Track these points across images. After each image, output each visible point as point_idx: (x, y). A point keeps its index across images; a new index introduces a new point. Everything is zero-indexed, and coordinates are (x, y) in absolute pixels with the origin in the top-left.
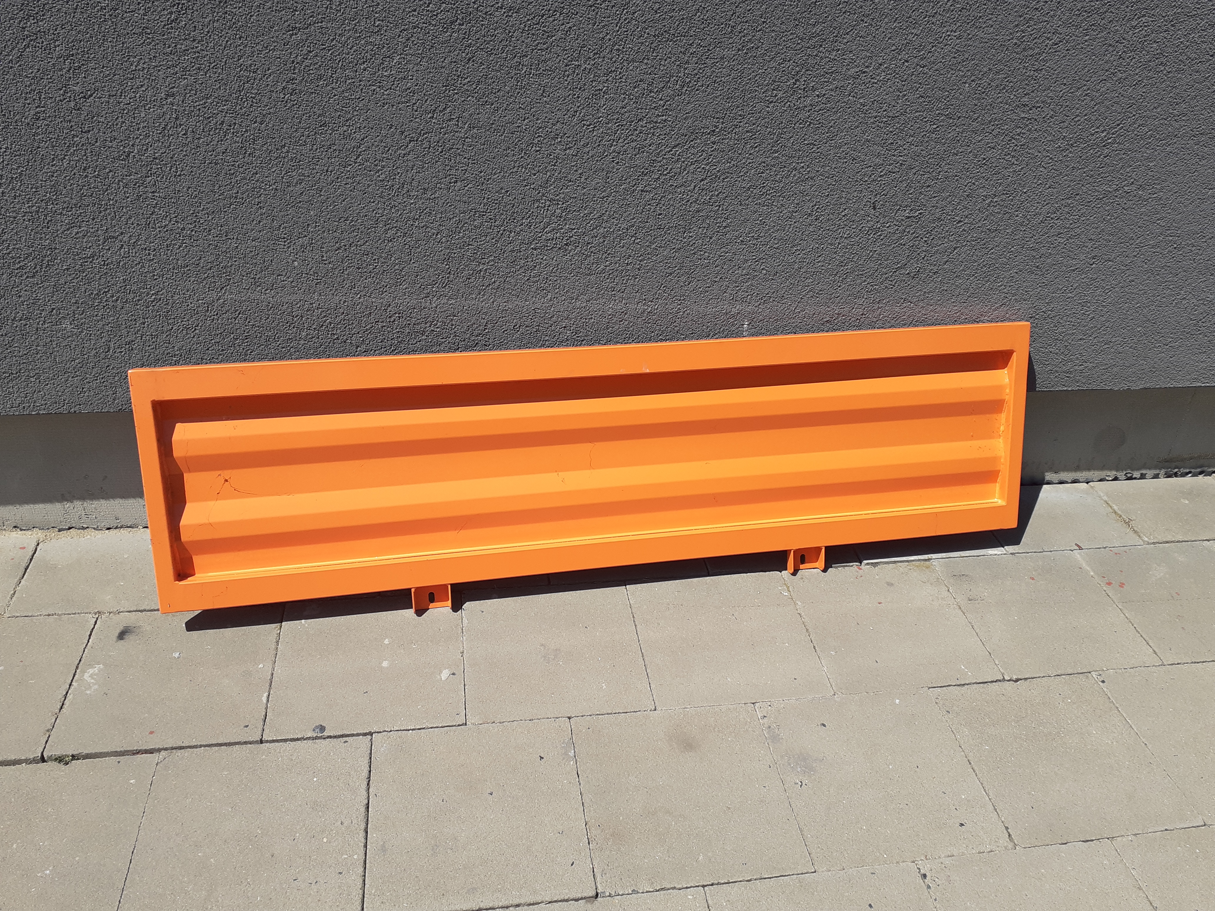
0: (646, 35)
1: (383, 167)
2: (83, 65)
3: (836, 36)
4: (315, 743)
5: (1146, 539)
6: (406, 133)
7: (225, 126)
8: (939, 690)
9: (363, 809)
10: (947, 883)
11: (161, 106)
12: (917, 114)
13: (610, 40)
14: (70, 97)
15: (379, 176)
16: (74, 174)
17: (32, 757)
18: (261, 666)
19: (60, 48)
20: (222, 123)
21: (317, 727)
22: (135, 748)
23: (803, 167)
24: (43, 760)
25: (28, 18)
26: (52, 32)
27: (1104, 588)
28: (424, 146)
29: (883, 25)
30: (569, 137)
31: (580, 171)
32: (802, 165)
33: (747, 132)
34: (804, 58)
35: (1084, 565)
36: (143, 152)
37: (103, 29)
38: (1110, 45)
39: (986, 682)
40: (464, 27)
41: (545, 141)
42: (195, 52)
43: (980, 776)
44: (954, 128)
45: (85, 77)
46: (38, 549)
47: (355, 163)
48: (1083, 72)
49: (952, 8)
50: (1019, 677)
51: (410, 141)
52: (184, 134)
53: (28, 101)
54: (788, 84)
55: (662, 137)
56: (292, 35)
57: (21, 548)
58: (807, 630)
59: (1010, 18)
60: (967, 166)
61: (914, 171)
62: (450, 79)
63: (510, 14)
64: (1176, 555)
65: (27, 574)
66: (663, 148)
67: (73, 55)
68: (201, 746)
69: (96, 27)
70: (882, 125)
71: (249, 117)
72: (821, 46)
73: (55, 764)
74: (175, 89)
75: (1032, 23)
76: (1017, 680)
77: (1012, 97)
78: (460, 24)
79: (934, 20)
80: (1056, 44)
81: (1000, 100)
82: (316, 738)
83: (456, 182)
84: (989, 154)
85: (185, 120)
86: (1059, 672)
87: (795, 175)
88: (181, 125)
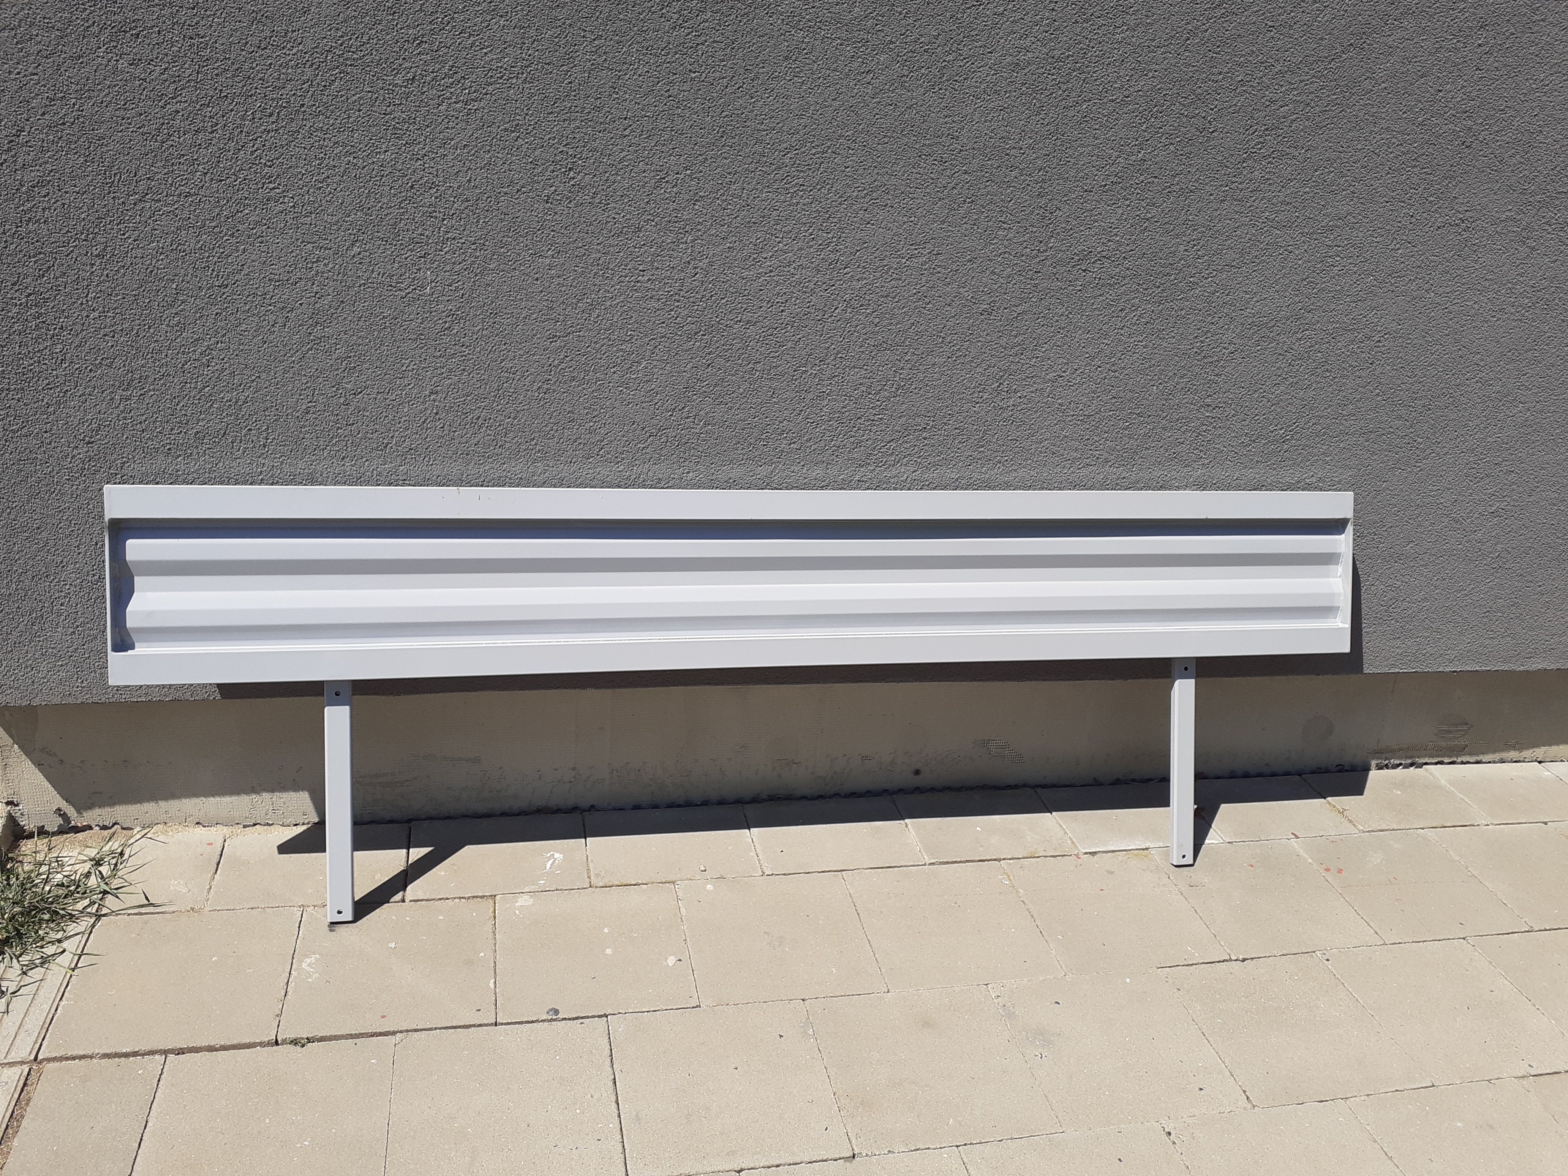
0: (866, 345)
1: (623, 459)
2: (358, 365)
3: (1035, 346)
4: (551, 1025)
5: (1361, 828)
6: (646, 429)
7: (480, 421)
8: (1168, 969)
9: (611, 1084)
10: (1191, 1140)
11: (424, 403)
12: (1111, 413)
13: (834, 349)
14: (341, 394)
15: (618, 467)
16: (333, 463)
17: (266, 1040)
18: (482, 954)
19: (340, 351)
20: (478, 418)
21: (551, 1010)
22: (370, 1031)
23: (1007, 460)
24: (277, 1043)
25: (316, 325)
26: (335, 337)
27: (1323, 874)
28: (662, 440)
29: (1077, 336)
30: (793, 433)
31: (802, 463)
32: (1006, 458)
33: (956, 429)
34: (1007, 365)
35: (1302, 853)
36: (401, 443)
37: (382, 335)
38: (1280, 354)
39: (1214, 962)
40: (706, 337)
41: (772, 437)
42: (462, 356)
43: (1214, 1046)
44: (1145, 425)
45: (358, 376)
46: (226, 846)
47: (598, 455)
48: (1258, 377)
49: (1138, 322)
50: (1246, 957)
51: (650, 436)
52: (442, 428)
53: (302, 397)
54: (993, 387)
55: (878, 433)
56: (552, 342)
57: (208, 844)
58: (1032, 916)
59: (1190, 331)
60: (1159, 460)
61: (1110, 464)
62: (690, 381)
63: (747, 327)
64: (1391, 842)
65: (219, 869)
66: (879, 443)
67: (350, 357)
68: (436, 1029)
69: (376, 333)
70: (1079, 423)
71: (504, 413)
72: (1022, 354)
73: (292, 1047)
74: (439, 388)
75: (1209, 335)
76: (1244, 960)
77: (1196, 398)
78: (702, 335)
79: (1122, 332)
80: (1232, 353)
81: (1185, 401)
82: (552, 1020)
83: (688, 473)
84: (1179, 449)
85: (444, 414)
86: (1284, 952)
87: (999, 468)
88: (439, 419)
